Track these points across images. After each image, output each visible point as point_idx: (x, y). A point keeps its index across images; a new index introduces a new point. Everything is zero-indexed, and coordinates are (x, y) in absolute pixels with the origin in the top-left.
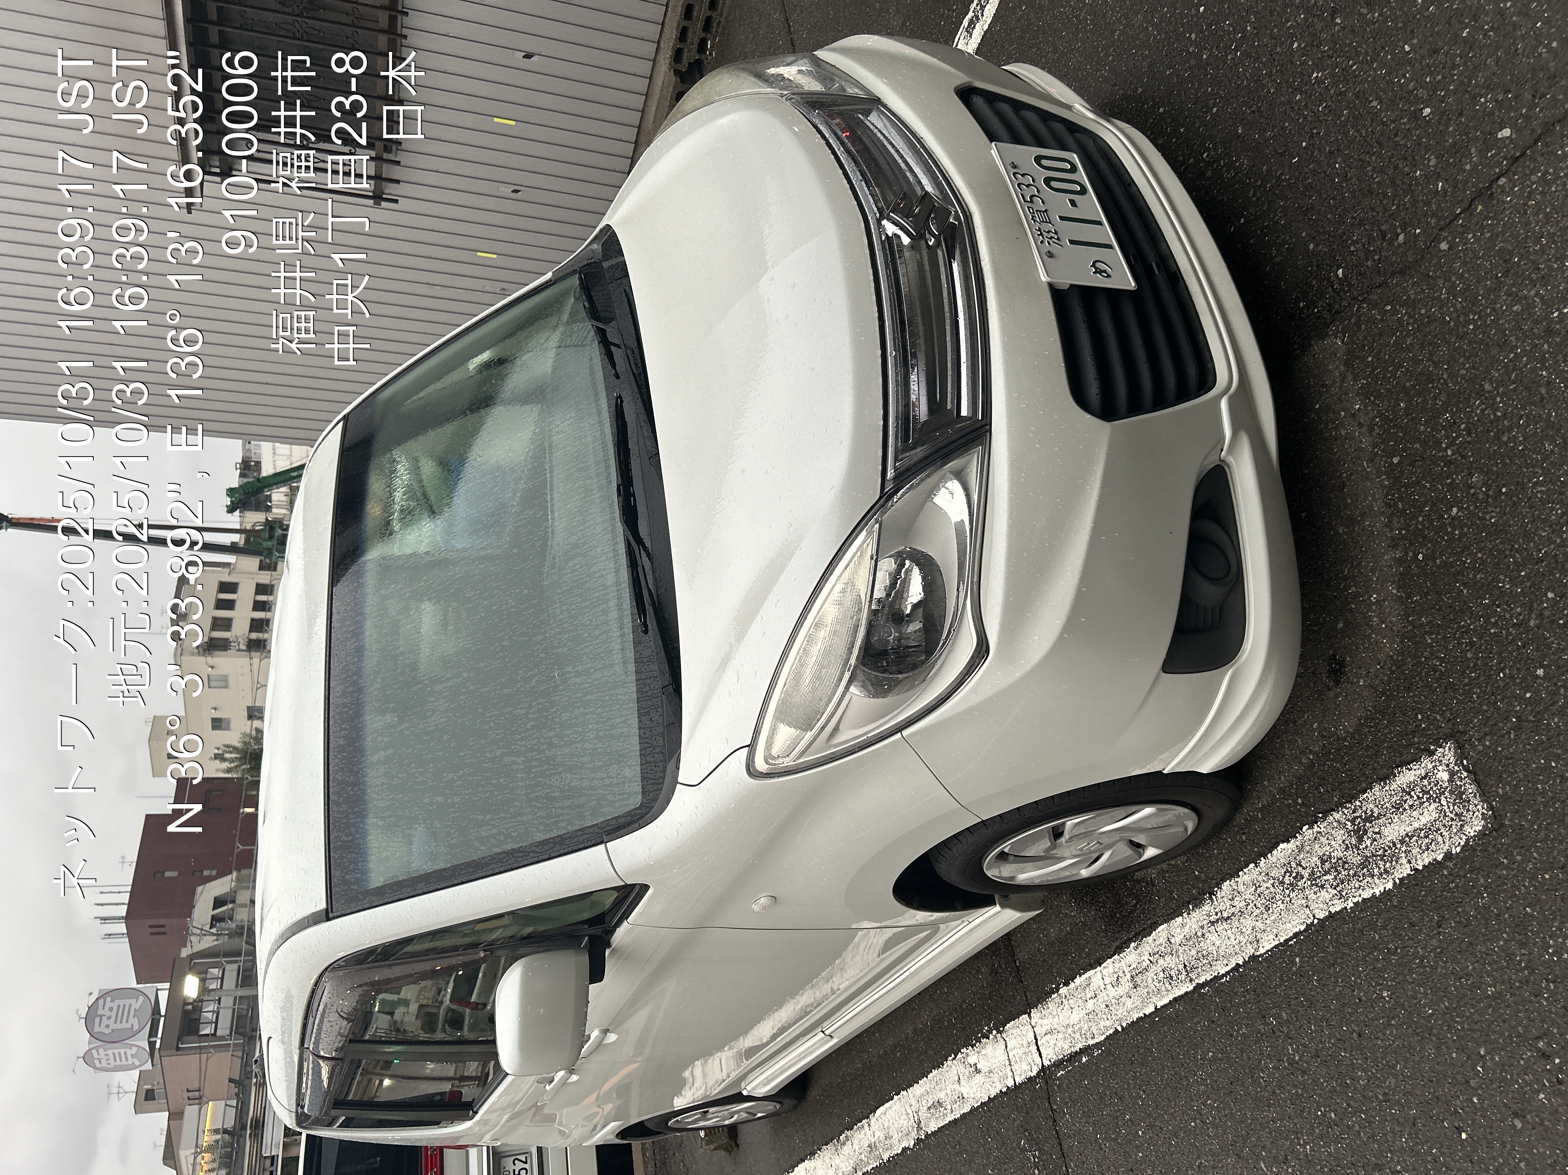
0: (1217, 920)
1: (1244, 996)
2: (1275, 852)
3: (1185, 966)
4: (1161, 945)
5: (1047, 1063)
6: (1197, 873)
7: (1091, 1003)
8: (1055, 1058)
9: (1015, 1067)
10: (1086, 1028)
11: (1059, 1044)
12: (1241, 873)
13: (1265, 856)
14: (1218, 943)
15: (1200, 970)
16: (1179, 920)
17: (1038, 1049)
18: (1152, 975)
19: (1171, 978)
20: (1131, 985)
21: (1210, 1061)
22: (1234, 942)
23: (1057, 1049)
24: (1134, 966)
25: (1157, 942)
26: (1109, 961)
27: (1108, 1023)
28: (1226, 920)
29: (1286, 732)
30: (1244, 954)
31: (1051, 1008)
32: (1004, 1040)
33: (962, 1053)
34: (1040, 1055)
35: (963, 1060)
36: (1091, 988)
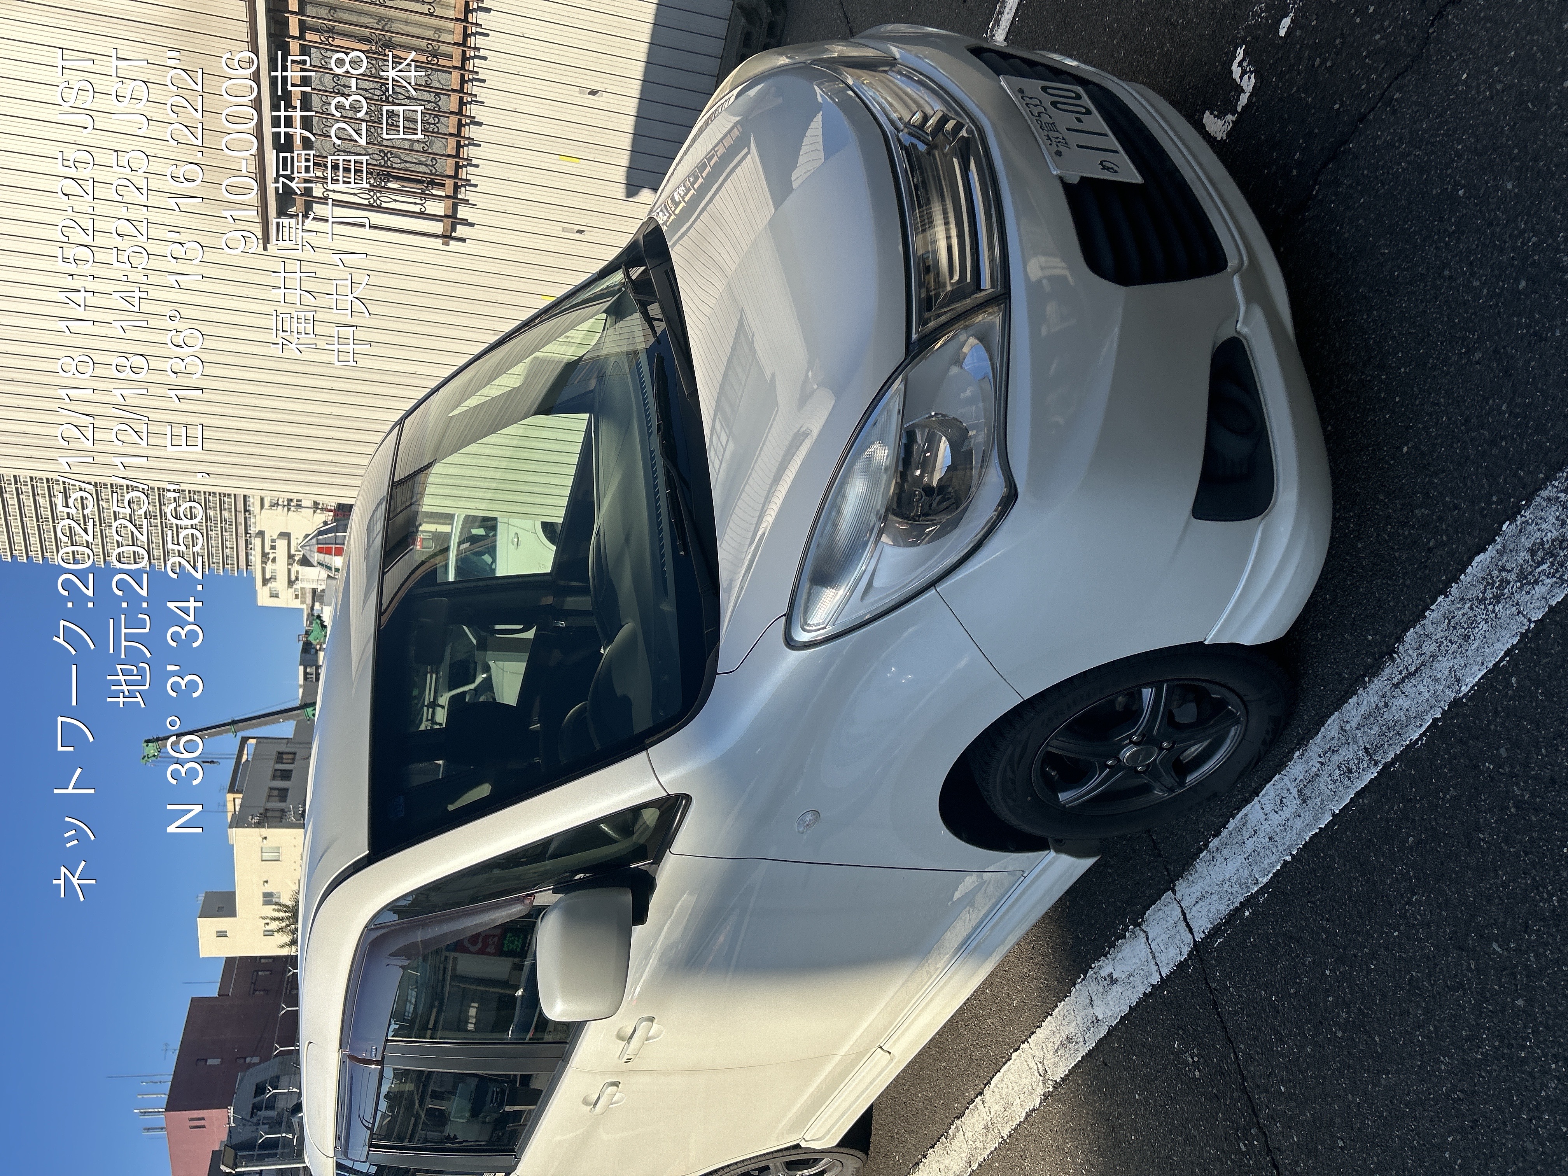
0: (1403, 680)
1: (1447, 751)
2: (1469, 570)
3: (1366, 749)
4: (1333, 738)
5: (1199, 937)
6: (1370, 638)
7: (1250, 845)
8: (1210, 926)
9: (1162, 958)
10: (1246, 875)
11: (1213, 909)
12: (1426, 614)
13: (1456, 579)
14: (1406, 705)
15: (1386, 746)
16: (1353, 701)
17: (1188, 925)
18: (1325, 778)
19: (1350, 771)
20: (1299, 801)
21: (1411, 848)
22: (1427, 695)
23: (1211, 915)
24: (1301, 777)
25: (1328, 738)
26: (1268, 785)
27: (1274, 858)
28: (1413, 674)
29: (1467, 431)
30: (1442, 704)
31: (1200, 870)
32: (1145, 932)
33: (1092, 968)
34: (1191, 931)
35: (1094, 976)
36: (1249, 826)
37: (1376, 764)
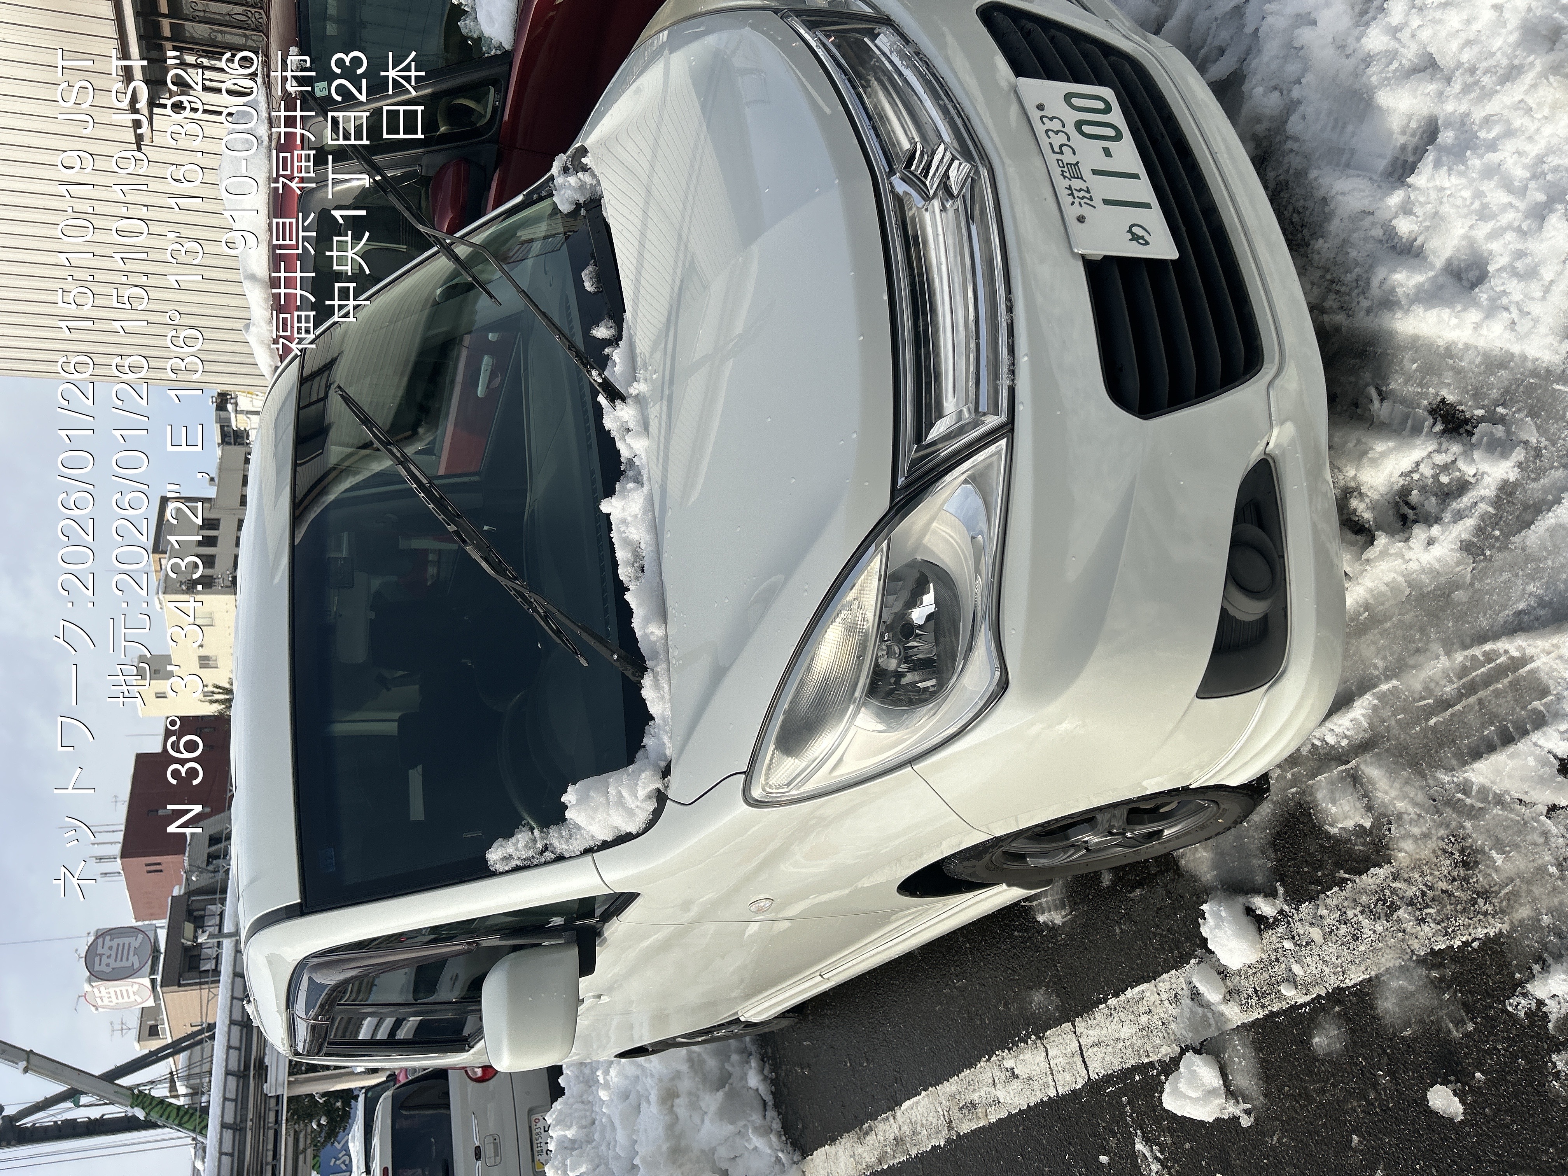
2: (1364, 877)
3: (1256, 991)
5: (1094, 1076)
7: (1144, 1019)
8: (1103, 1072)
9: (1059, 1078)
10: (1139, 1045)
11: (1108, 1058)
12: (1322, 896)
13: (1352, 880)
15: (1273, 996)
17: (1084, 1062)
22: (1315, 972)
23: (1105, 1063)
26: (1165, 975)
27: (1165, 1042)
30: (1327, 985)
31: (1098, 1018)
32: (1045, 1047)
33: (997, 1056)
34: (1086, 1068)
35: (998, 1063)
36: (1145, 1003)
37: (1263, 1007)
